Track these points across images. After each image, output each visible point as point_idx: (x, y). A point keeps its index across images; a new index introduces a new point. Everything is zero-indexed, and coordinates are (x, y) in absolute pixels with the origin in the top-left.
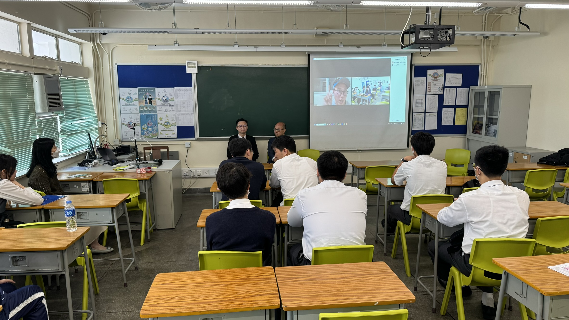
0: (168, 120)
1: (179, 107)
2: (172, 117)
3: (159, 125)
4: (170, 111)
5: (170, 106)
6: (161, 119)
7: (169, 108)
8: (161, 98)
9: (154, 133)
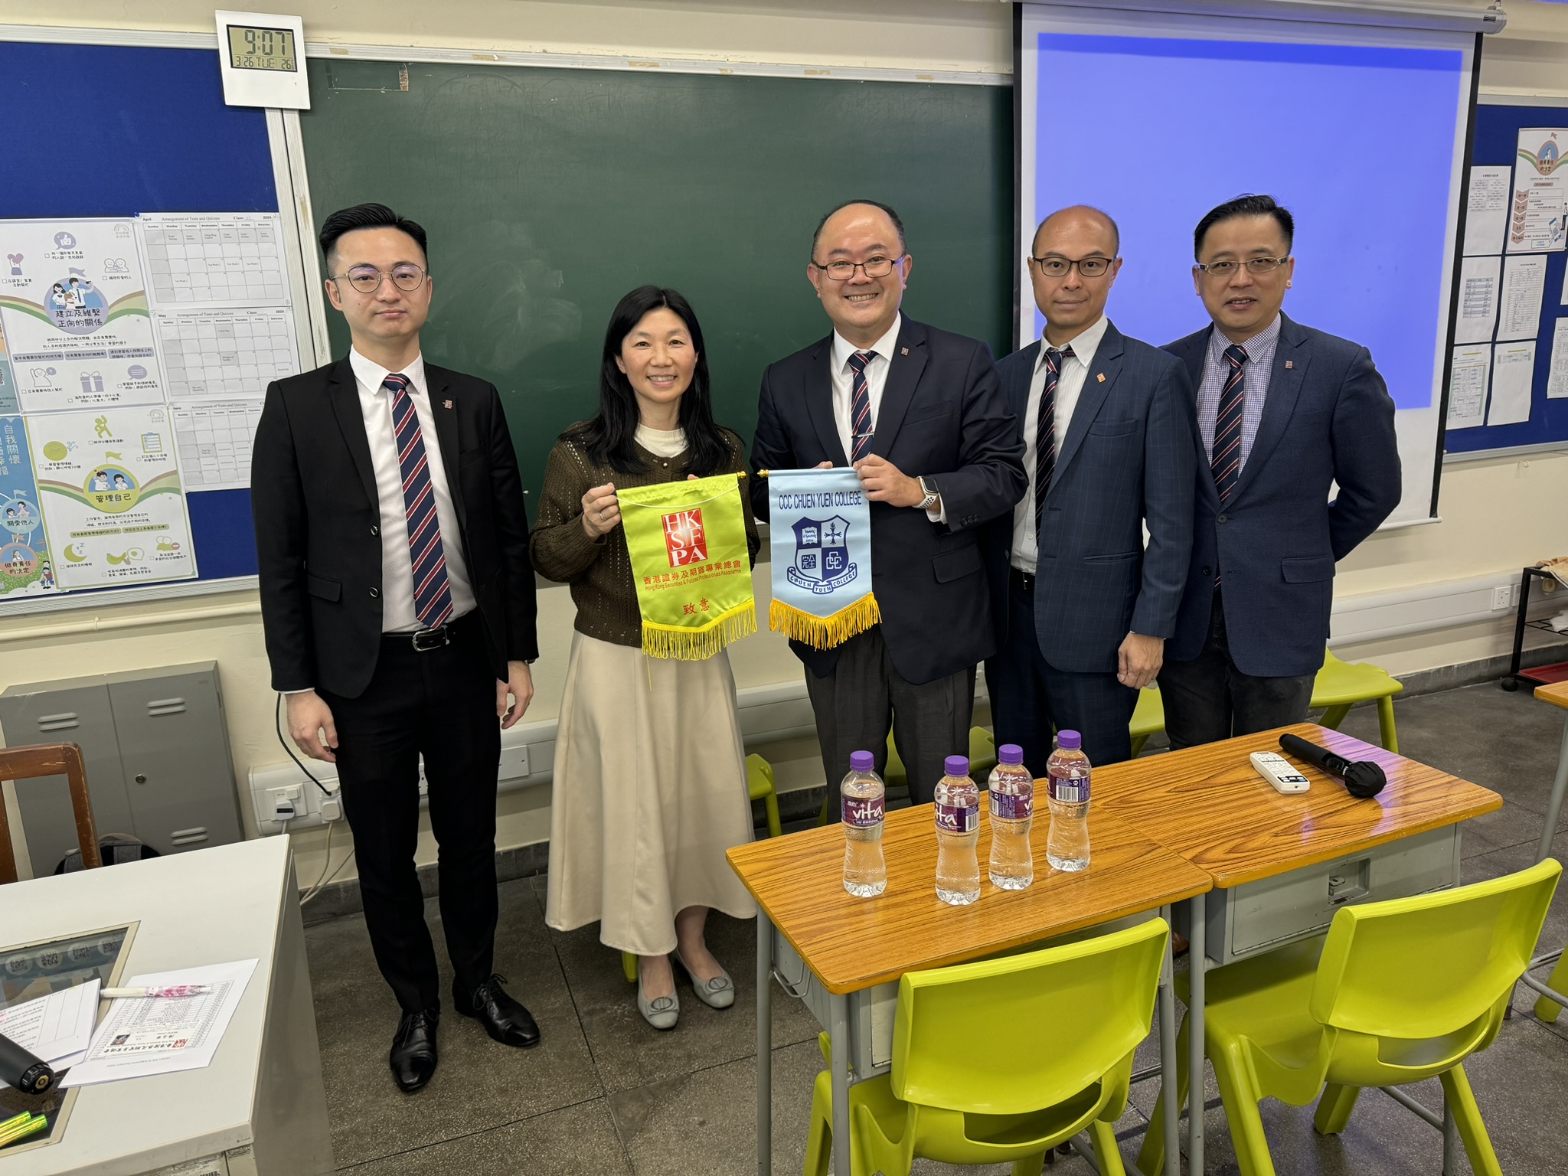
0: (117, 456)
1: (191, 360)
2: (145, 437)
3: (46, 497)
4: (123, 391)
5: (117, 354)
6: (55, 450)
7: (115, 371)
8: (37, 293)
9: (18, 558)
